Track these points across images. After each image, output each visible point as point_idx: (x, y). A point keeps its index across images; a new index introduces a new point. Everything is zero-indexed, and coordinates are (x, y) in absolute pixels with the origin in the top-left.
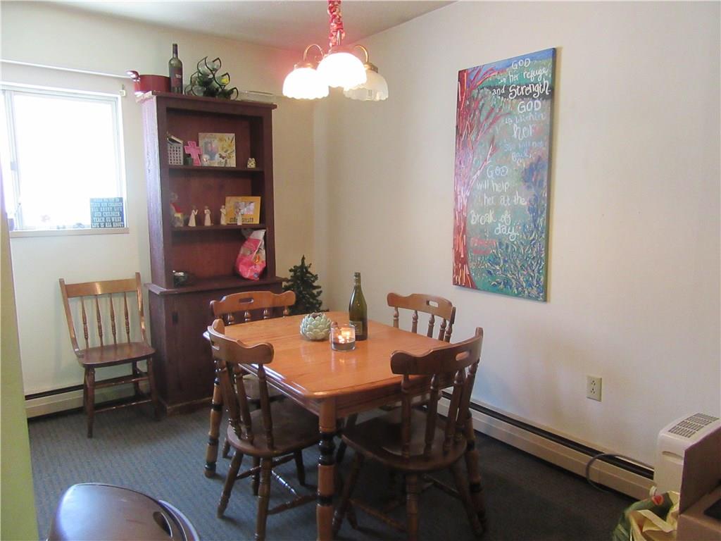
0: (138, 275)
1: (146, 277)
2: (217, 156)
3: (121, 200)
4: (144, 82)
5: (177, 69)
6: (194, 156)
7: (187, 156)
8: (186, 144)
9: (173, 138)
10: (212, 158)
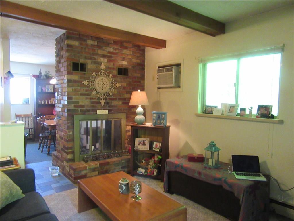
0: (31, 113)
1: (33, 114)
2: (49, 90)
3: (29, 98)
4: (34, 76)
5: (40, 73)
6: (44, 90)
7: (42, 90)
8: (42, 87)
9: (39, 86)
10: (48, 90)
